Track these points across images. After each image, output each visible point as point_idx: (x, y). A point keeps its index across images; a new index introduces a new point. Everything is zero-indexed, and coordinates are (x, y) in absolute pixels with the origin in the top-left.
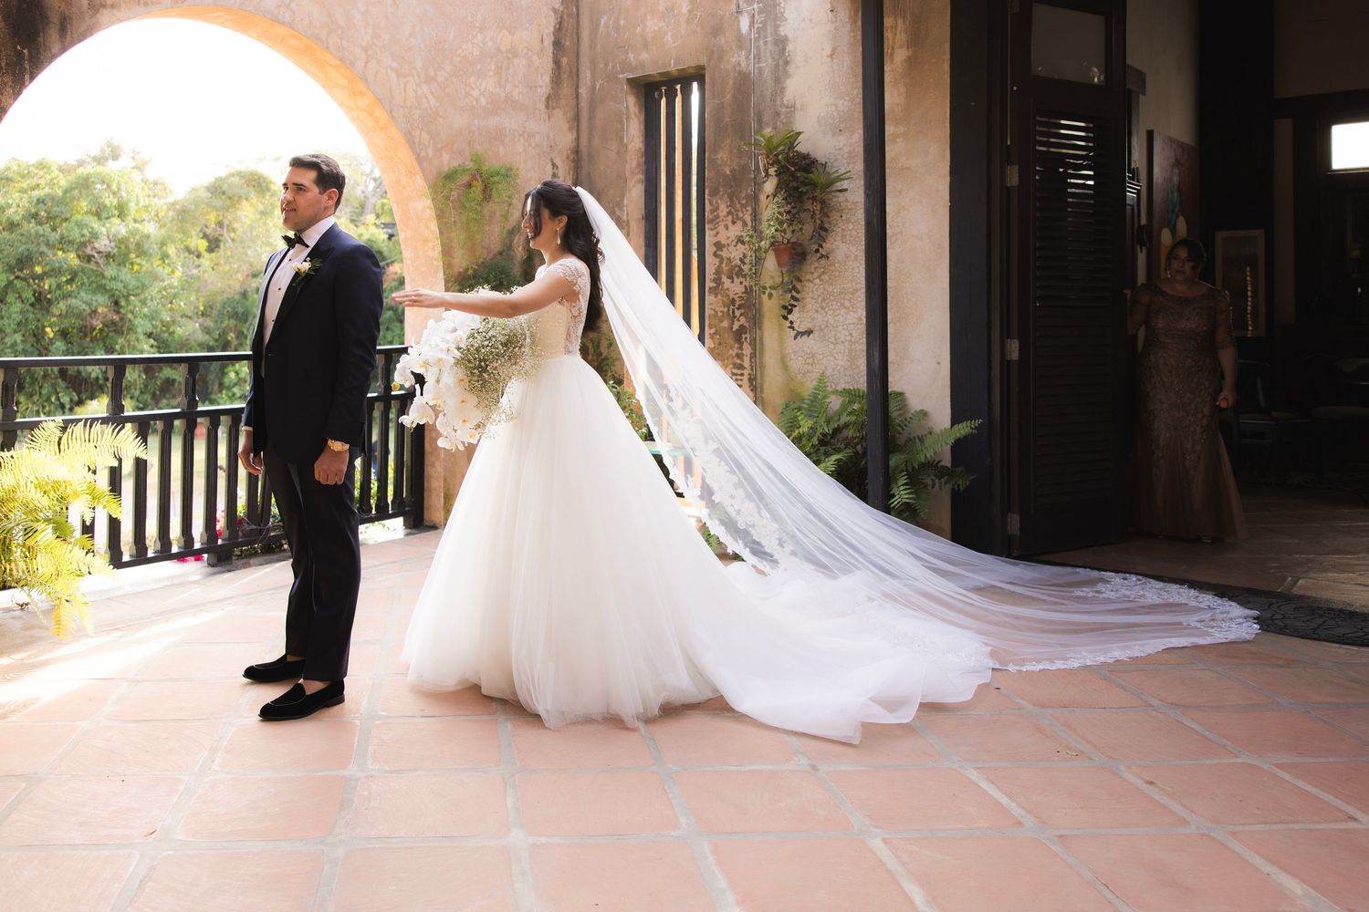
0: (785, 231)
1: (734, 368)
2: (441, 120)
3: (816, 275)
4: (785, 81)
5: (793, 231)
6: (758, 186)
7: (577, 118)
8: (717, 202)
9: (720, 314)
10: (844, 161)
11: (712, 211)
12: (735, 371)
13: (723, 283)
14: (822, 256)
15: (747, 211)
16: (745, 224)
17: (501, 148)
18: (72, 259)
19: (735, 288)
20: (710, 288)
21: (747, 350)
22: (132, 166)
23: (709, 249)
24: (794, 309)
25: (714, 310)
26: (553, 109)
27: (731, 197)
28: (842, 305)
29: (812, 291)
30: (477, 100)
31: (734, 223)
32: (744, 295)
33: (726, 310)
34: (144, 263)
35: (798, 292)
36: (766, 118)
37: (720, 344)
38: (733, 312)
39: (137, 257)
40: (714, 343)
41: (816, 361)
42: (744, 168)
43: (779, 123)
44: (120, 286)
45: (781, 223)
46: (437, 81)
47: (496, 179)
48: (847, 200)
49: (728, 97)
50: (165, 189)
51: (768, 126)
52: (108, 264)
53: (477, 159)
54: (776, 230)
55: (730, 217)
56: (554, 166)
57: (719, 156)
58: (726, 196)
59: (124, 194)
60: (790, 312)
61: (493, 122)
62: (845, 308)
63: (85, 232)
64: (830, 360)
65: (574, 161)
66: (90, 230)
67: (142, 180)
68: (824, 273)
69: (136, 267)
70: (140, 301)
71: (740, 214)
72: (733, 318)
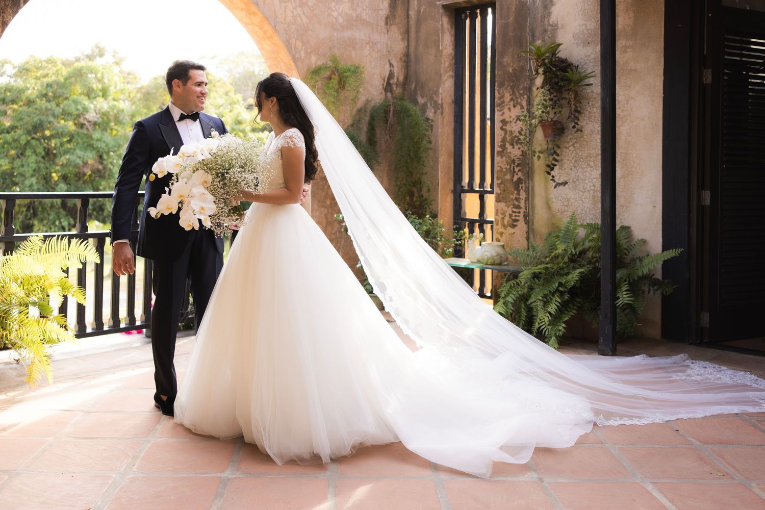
0: (548, 113)
1: (513, 208)
2: (310, 32)
3: (571, 144)
4: (550, 8)
5: (555, 113)
6: (532, 80)
7: (407, 32)
8: (503, 92)
9: (504, 170)
10: (591, 64)
11: (500, 98)
12: (515, 210)
13: (507, 148)
14: (578, 130)
15: (524, 98)
16: (522, 107)
17: (353, 52)
18: (71, 126)
19: (515, 152)
20: (498, 152)
21: (523, 195)
22: (114, 61)
23: (498, 125)
24: (555, 168)
25: (501, 167)
26: (391, 25)
27: (512, 88)
28: (589, 165)
29: (568, 155)
30: (336, 19)
31: (514, 106)
32: (521, 157)
33: (508, 167)
34: (120, 129)
35: (558, 155)
36: (537, 34)
37: (504, 191)
38: (514, 169)
39: (115, 125)
40: (500, 190)
41: (570, 204)
42: (522, 69)
43: (546, 37)
44: (103, 145)
45: (546, 107)
46: (308, 6)
47: (348, 74)
48: (592, 92)
49: (511, 19)
50: (136, 78)
51: (538, 39)
52: (94, 130)
53: (334, 59)
54: (543, 112)
55: (512, 103)
56: (391, 65)
57: (505, 60)
58: (509, 88)
59: (106, 81)
60: (552, 169)
61: (347, 34)
62: (591, 167)
63: (79, 107)
64: (579, 203)
65: (405, 61)
66: (83, 106)
67: (120, 72)
68: (576, 142)
69: (114, 132)
70: (117, 156)
71: (519, 101)
72: (513, 173)
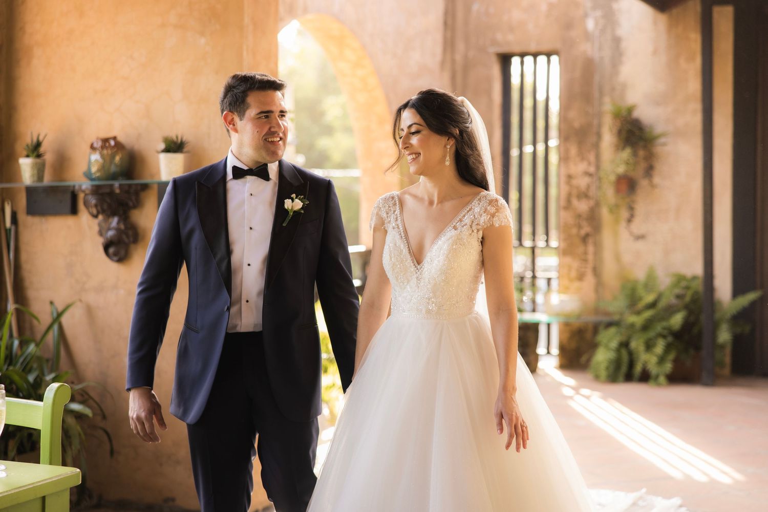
1: (580, 262)
4: (619, 67)
8: (567, 147)
9: (570, 225)
11: (564, 153)
13: (573, 203)
15: (591, 154)
20: (563, 207)
23: (563, 179)
25: (566, 222)
27: (579, 144)
31: (581, 161)
32: (589, 212)
33: (574, 221)
36: (605, 91)
37: (570, 245)
38: (580, 224)
40: (566, 245)
55: (578, 158)
58: (575, 143)
71: (586, 156)
72: (580, 227)
